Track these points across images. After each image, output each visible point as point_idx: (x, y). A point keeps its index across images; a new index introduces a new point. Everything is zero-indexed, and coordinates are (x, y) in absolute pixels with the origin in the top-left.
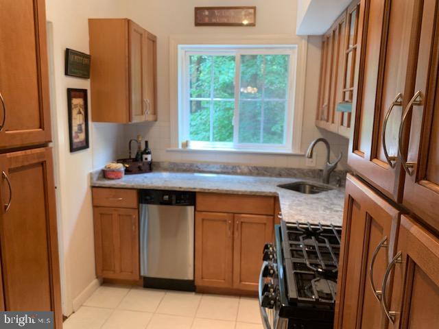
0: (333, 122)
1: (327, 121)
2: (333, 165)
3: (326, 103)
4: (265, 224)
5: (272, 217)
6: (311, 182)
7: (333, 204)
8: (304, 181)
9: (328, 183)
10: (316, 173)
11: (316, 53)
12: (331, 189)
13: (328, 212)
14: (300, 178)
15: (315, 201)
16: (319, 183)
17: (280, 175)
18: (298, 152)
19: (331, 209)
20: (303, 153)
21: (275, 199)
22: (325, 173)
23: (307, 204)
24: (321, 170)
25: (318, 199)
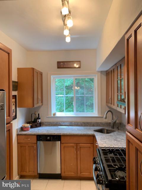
0: (114, 105)
1: (111, 104)
2: (115, 121)
3: (110, 97)
4: (90, 147)
5: (92, 144)
6: (107, 128)
7: (117, 138)
8: (104, 128)
9: (113, 128)
10: (108, 124)
11: (104, 78)
12: (115, 131)
13: (116, 141)
14: (102, 126)
15: (110, 137)
16: (110, 129)
17: (93, 126)
18: (100, 116)
19: (117, 140)
20: (102, 116)
21: (94, 136)
22: (112, 124)
23: (107, 138)
24: (110, 123)
25: (111, 136)
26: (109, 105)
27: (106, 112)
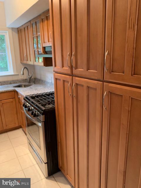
0: (30, 61)
1: (27, 60)
2: (31, 76)
3: (25, 55)
4: (12, 102)
6: (24, 84)
7: (36, 89)
8: (21, 84)
9: (30, 83)
10: (25, 80)
11: (16, 35)
12: (32, 85)
13: (37, 91)
14: (19, 83)
15: (30, 89)
16: (27, 84)
18: (16, 74)
19: (37, 90)
20: (18, 74)
22: (28, 80)
23: (28, 90)
25: (30, 88)
26: (25, 62)
27: (23, 69)
